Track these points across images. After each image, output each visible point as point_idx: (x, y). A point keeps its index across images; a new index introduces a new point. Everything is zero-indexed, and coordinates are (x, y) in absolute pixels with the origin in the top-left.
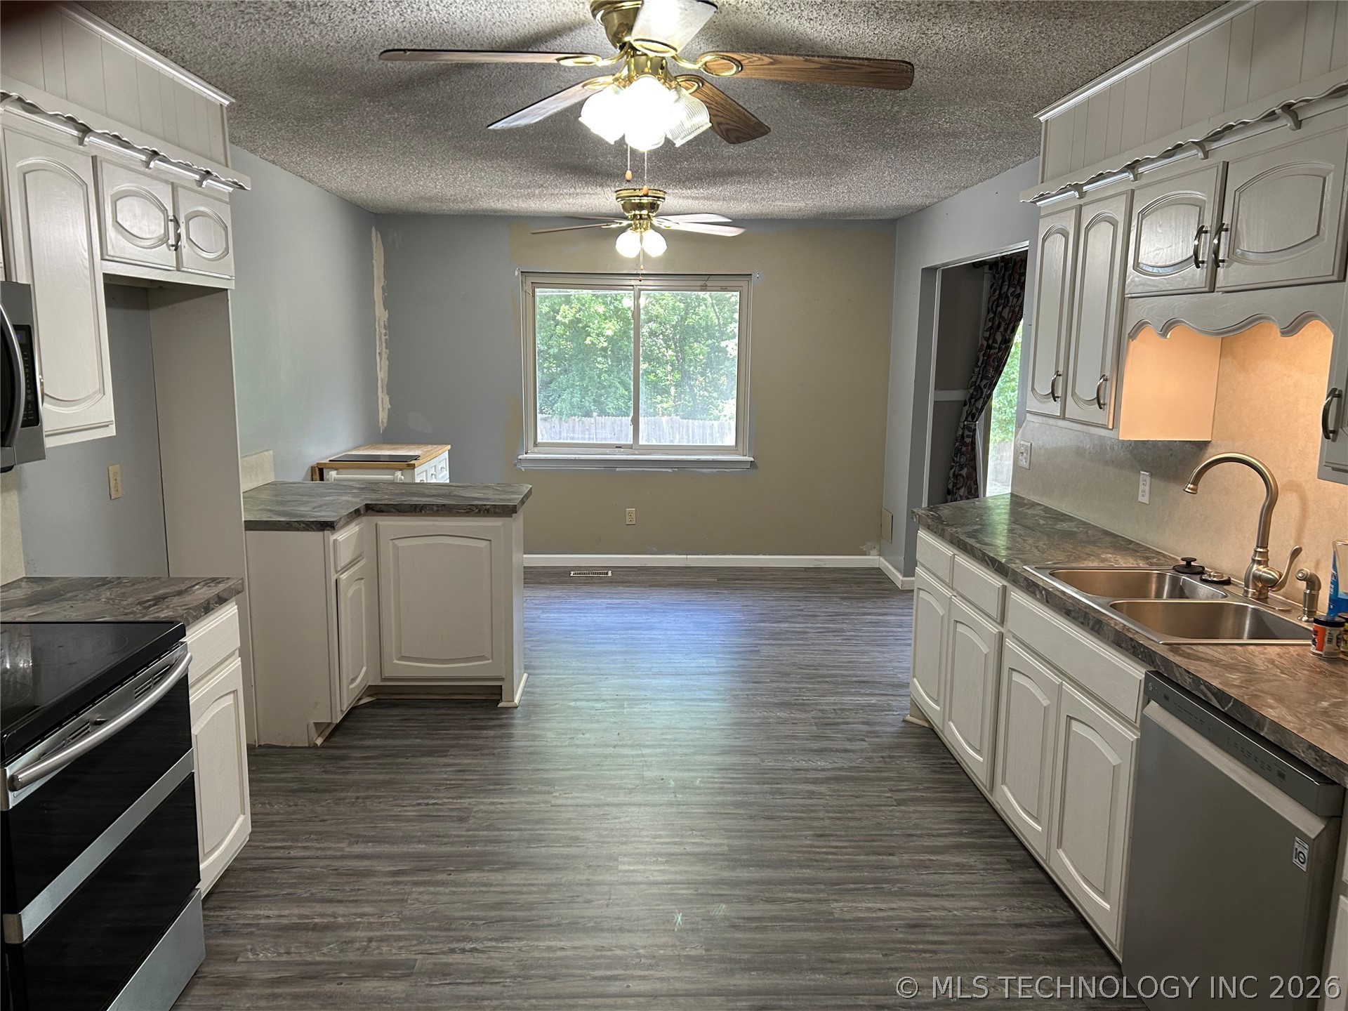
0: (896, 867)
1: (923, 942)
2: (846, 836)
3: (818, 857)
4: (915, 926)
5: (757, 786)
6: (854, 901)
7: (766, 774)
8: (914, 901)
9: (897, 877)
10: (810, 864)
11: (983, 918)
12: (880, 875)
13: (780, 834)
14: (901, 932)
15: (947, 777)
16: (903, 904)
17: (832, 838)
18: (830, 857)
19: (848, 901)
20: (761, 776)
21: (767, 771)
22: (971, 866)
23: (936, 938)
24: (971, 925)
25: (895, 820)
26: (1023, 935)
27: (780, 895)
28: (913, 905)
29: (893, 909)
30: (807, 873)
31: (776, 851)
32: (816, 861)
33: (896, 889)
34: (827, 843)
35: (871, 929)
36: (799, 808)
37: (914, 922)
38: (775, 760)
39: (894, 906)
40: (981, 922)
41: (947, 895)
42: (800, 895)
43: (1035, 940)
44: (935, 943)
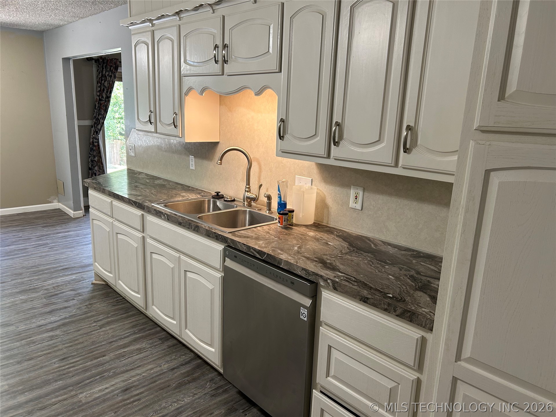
0: (108, 362)
1: (132, 397)
2: (78, 354)
3: (65, 372)
4: (126, 390)
5: (18, 343)
6: (91, 389)
7: (21, 334)
8: (122, 376)
9: (110, 367)
10: (61, 377)
11: (157, 372)
12: (101, 369)
13: (39, 367)
14: (121, 396)
15: (121, 306)
16: (117, 381)
17: (70, 358)
18: (71, 369)
19: (87, 391)
20: (19, 336)
21: (22, 333)
22: (144, 348)
23: (138, 392)
24: (153, 378)
25: (102, 337)
26: (176, 373)
27: (48, 403)
28: (122, 379)
29: (113, 385)
30: (60, 383)
31: (38, 378)
32: (64, 374)
33: (111, 374)
34: (68, 362)
35: (104, 401)
36: (46, 348)
37: (125, 388)
38: (25, 325)
39: (113, 383)
40: (157, 374)
41: (137, 367)
42: (60, 398)
43: (181, 373)
44: (138, 395)
